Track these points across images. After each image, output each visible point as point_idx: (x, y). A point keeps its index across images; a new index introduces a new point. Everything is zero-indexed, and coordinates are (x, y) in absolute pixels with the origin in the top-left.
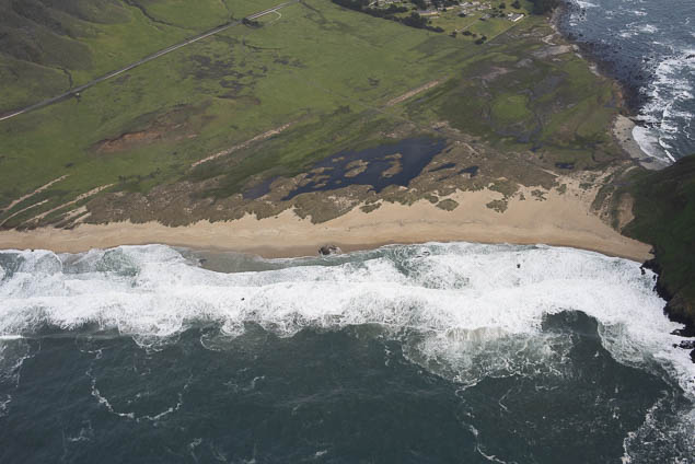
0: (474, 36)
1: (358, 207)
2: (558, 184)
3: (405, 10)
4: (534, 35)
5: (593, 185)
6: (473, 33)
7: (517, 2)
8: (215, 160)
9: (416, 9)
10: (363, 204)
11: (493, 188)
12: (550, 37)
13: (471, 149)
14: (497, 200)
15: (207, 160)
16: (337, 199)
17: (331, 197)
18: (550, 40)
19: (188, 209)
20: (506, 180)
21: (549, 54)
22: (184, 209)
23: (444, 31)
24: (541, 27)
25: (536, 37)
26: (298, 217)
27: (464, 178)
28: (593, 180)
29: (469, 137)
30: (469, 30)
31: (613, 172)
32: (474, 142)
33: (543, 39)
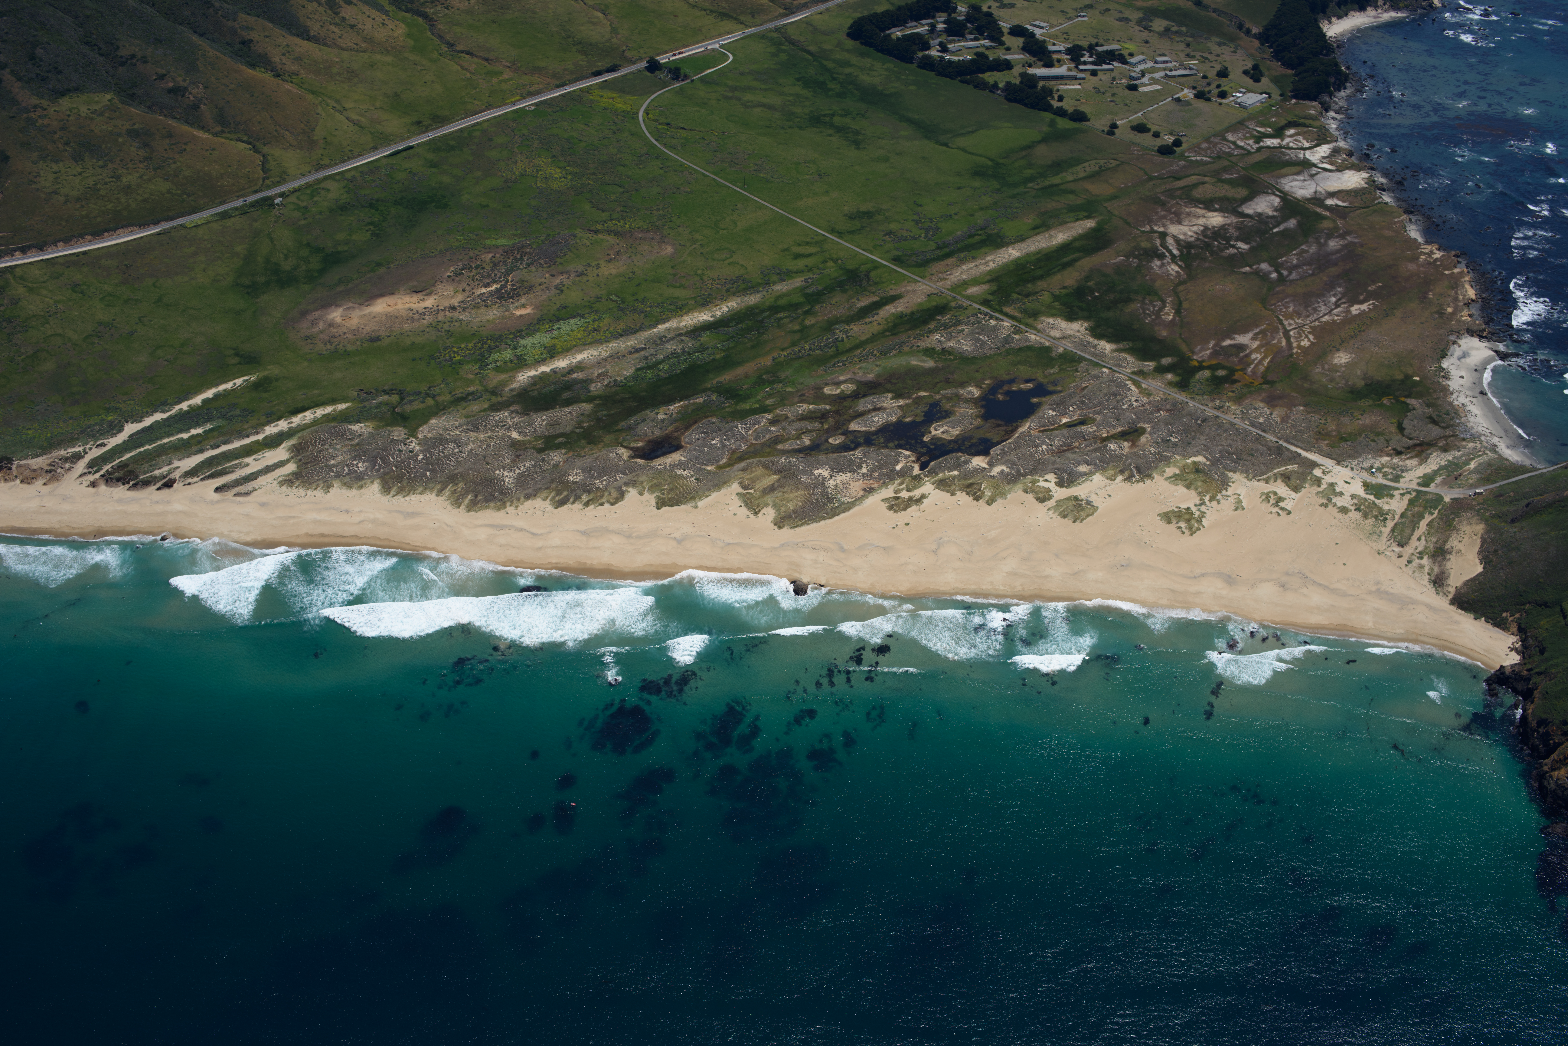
0: (1157, 135)
1: (877, 496)
2: (1319, 481)
4: (1288, 144)
5: (1397, 489)
6: (1154, 128)
7: (1256, 67)
8: (571, 370)
9: (1030, 66)
10: (888, 492)
11: (1175, 479)
12: (1324, 150)
13: (1133, 387)
14: (1184, 506)
15: (552, 367)
16: (831, 477)
17: (820, 471)
18: (1324, 158)
19: (506, 473)
20: (1205, 464)
21: (1319, 189)
22: (497, 472)
23: (1088, 120)
24: (1305, 125)
25: (1292, 148)
26: (744, 511)
27: (1114, 451)
28: (1397, 479)
29: (1131, 362)
30: (1145, 121)
31: (1443, 463)
32: (1141, 373)
33: (1308, 154)
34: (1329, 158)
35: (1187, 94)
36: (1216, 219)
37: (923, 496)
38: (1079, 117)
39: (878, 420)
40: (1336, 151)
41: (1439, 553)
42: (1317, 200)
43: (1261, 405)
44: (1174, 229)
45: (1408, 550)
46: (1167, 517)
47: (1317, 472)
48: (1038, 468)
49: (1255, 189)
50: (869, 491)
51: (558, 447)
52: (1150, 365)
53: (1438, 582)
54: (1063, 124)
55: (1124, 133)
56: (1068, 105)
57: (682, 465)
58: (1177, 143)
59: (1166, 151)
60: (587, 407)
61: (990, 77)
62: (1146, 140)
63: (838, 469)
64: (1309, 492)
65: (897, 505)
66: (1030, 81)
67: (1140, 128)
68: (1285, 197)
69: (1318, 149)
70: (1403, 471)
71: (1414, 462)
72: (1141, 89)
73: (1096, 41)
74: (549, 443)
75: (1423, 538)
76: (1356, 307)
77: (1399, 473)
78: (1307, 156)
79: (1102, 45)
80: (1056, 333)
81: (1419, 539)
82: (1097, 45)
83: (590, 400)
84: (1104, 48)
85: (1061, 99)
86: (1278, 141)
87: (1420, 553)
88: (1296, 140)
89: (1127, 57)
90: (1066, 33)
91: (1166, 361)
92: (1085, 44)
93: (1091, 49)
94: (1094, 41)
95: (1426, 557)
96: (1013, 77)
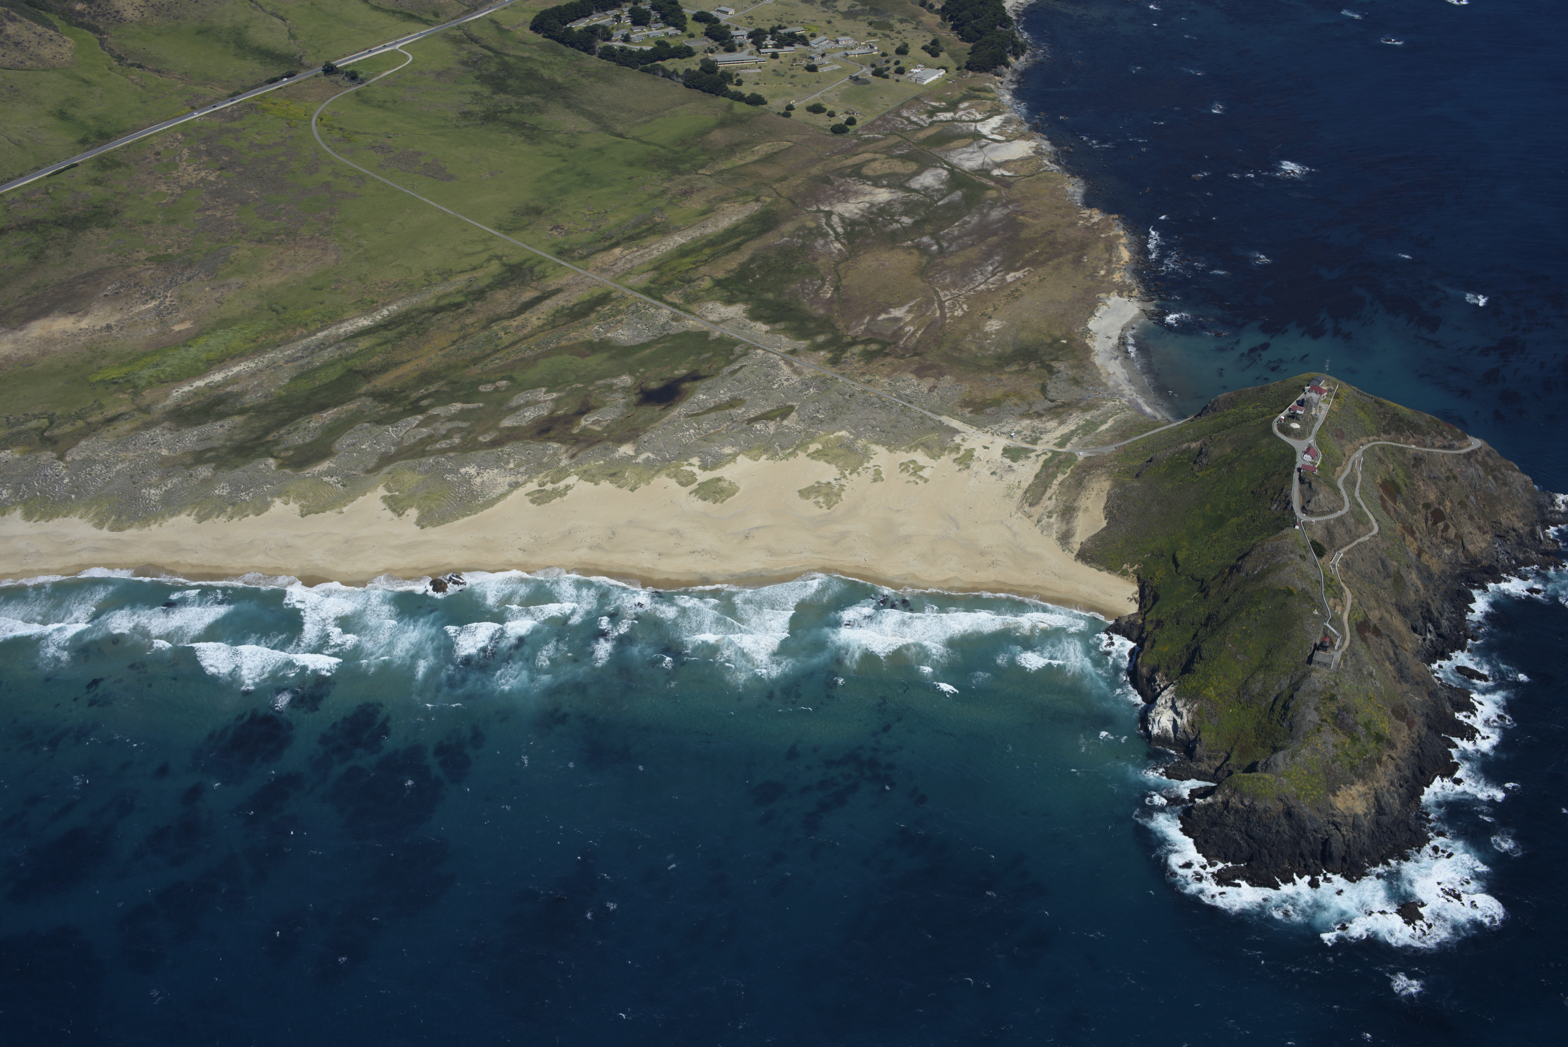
0: (831, 114)
1: (522, 491)
2: (957, 448)
3: (688, 52)
4: (961, 117)
5: (1034, 451)
6: (829, 108)
7: (935, 42)
8: (226, 382)
9: (712, 52)
10: (533, 486)
11: (816, 455)
12: (996, 121)
13: (785, 367)
14: (824, 481)
15: (207, 380)
16: (478, 474)
17: (467, 469)
18: (994, 129)
19: (152, 491)
20: (848, 438)
21: (987, 160)
22: (144, 491)
23: (766, 103)
24: (978, 98)
25: (964, 121)
26: (389, 513)
27: (760, 431)
28: (1034, 441)
29: (786, 342)
30: (821, 102)
31: (1081, 423)
32: (793, 352)
33: (979, 126)
34: (1000, 130)
35: (866, 72)
36: (883, 195)
37: (568, 487)
38: (756, 100)
39: (530, 414)
40: (1007, 122)
41: (1068, 512)
42: (984, 172)
43: (910, 376)
44: (840, 208)
45: (1037, 510)
46: (804, 493)
47: (958, 439)
48: (685, 453)
49: (925, 163)
50: (515, 486)
51: (207, 461)
52: (803, 344)
53: (1065, 538)
54: (740, 108)
55: (800, 114)
56: (746, 90)
57: (330, 473)
58: (851, 121)
59: (838, 130)
60: (238, 419)
61: (670, 64)
62: (822, 120)
63: (483, 466)
64: (947, 459)
65: (540, 498)
66: (709, 67)
67: (816, 109)
68: (953, 170)
69: (989, 120)
70: (1041, 433)
71: (1053, 424)
72: (820, 70)
73: (780, 23)
74: (199, 458)
75: (1054, 497)
76: (1012, 274)
77: (1038, 435)
78: (979, 128)
79: (785, 28)
80: (713, 317)
81: (1050, 498)
82: (780, 27)
83: (242, 412)
84: (787, 31)
85: (740, 83)
86: (952, 114)
87: (1049, 512)
88: (969, 113)
89: (809, 38)
90: (751, 18)
91: (821, 339)
92: (767, 27)
93: (773, 31)
94: (776, 24)
95: (1055, 516)
96: (693, 64)
